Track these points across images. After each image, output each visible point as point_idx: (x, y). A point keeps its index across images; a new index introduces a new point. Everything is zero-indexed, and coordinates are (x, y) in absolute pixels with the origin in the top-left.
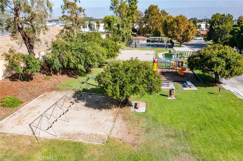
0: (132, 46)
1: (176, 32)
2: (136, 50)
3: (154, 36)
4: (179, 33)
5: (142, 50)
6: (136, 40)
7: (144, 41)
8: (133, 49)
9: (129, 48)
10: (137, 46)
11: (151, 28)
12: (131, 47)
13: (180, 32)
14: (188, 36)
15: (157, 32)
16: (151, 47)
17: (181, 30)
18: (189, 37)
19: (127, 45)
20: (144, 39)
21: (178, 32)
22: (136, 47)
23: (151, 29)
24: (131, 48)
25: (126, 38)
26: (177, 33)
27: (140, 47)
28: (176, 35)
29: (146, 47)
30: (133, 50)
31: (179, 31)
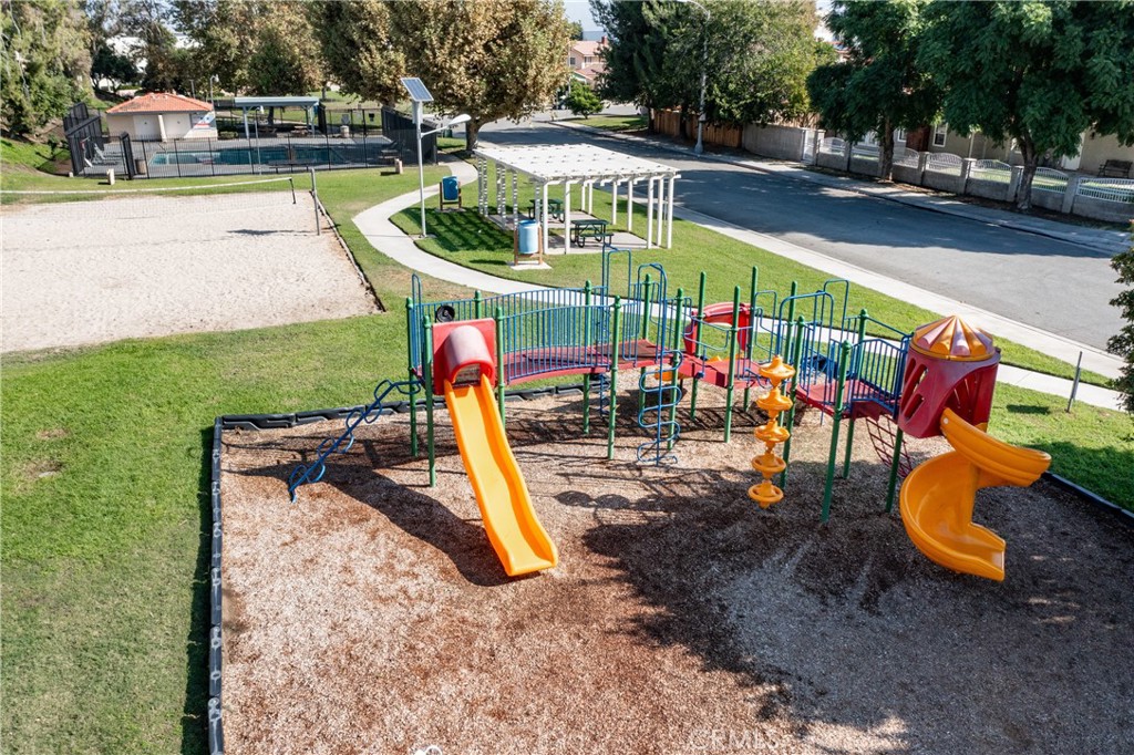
0: (100, 169)
1: (442, 41)
2: (138, 201)
3: (261, 94)
4: (463, 45)
5: (192, 193)
6: (136, 120)
7: (192, 125)
8: (102, 191)
9: (71, 185)
10: (143, 169)
11: (229, 46)
12: (90, 176)
13: (465, 39)
14: (526, 68)
15: (276, 63)
16: (259, 168)
17: (473, 27)
18: (532, 72)
19: (57, 165)
20: (194, 116)
21: (454, 40)
22: (132, 171)
23: (233, 53)
24: (90, 187)
25: (35, 103)
26: (446, 50)
27: (170, 169)
28: (440, 59)
29: (220, 169)
30: (106, 203)
31: (457, 28)
